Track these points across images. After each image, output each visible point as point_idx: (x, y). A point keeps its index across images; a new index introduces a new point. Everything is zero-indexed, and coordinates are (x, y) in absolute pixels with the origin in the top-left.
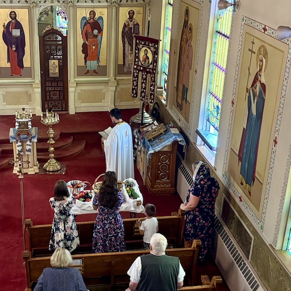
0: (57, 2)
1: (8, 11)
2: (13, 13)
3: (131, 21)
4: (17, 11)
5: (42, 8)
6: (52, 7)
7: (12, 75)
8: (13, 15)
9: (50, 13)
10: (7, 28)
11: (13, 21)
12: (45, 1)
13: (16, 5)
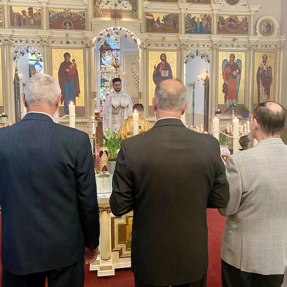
0: (202, 46)
1: (159, 53)
2: (163, 56)
3: (265, 65)
5: (189, 51)
6: (197, 51)
8: (163, 58)
10: (157, 69)
11: (163, 63)
12: (192, 45)
13: (166, 48)
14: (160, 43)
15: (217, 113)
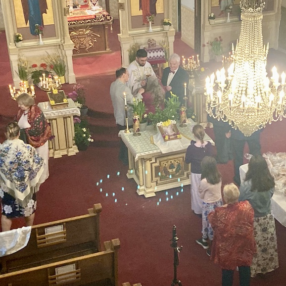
15: (210, 18)
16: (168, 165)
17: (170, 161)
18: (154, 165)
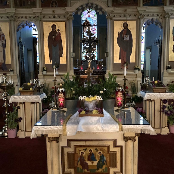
0: (157, 16)
1: (122, 22)
2: (125, 24)
4: (128, 22)
5: (146, 20)
6: (152, 19)
7: (121, 69)
8: (125, 26)
9: (151, 23)
10: (120, 35)
11: (125, 30)
12: (148, 15)
13: (128, 18)
14: (123, 15)
15: (168, 68)
16: (86, 154)
17: (89, 149)
18: (66, 150)
